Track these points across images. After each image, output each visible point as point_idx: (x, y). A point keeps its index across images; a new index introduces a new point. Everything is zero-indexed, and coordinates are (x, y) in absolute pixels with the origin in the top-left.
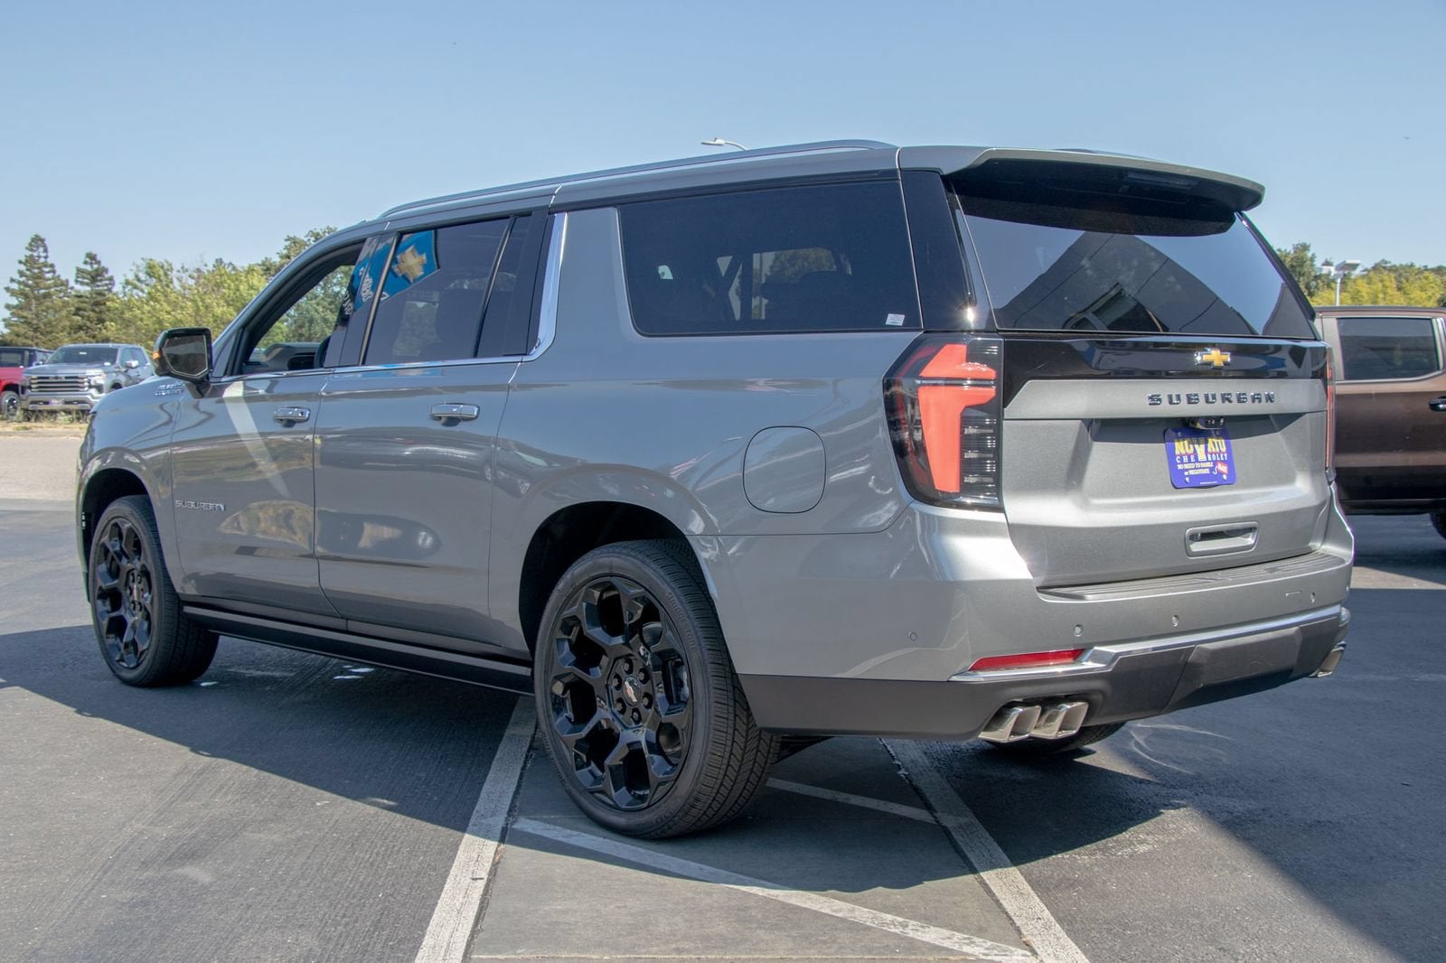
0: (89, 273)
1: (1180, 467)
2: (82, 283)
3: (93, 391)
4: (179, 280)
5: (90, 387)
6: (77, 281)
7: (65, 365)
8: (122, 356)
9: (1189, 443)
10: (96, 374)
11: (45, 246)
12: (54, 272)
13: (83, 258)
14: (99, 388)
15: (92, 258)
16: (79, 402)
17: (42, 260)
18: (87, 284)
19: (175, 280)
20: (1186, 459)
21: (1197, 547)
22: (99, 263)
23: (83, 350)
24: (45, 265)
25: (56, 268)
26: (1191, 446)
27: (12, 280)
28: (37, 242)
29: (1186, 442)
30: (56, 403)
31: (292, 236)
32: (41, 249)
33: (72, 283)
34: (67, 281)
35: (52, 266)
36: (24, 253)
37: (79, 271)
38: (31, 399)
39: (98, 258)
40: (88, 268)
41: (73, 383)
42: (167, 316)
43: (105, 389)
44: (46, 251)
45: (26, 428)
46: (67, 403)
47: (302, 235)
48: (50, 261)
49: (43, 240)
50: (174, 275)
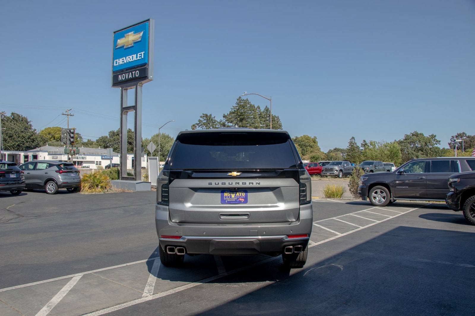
0: (364, 144)
1: (225, 199)
2: (362, 147)
3: (336, 171)
4: (378, 145)
5: (335, 170)
6: (361, 146)
7: (332, 166)
8: (343, 163)
9: (229, 194)
10: (336, 168)
11: (354, 139)
12: (356, 144)
13: (363, 141)
14: (337, 171)
15: (364, 141)
16: (333, 174)
17: (354, 142)
18: (363, 147)
19: (377, 146)
20: (227, 197)
21: (222, 217)
22: (366, 142)
23: (335, 162)
24: (355, 143)
25: (357, 144)
26: (230, 194)
27: (348, 147)
28: (353, 138)
29: (228, 193)
30: (328, 174)
31: (406, 134)
32: (354, 140)
33: (360, 147)
34: (359, 146)
35: (356, 143)
36: (349, 141)
37: (362, 144)
38: (324, 173)
39: (366, 141)
40: (364, 143)
41: (332, 170)
42: (374, 154)
43: (338, 171)
44: (355, 140)
45: (320, 179)
46: (330, 174)
47: (409, 134)
48: (355, 142)
49: (354, 138)
50: (376, 145)
